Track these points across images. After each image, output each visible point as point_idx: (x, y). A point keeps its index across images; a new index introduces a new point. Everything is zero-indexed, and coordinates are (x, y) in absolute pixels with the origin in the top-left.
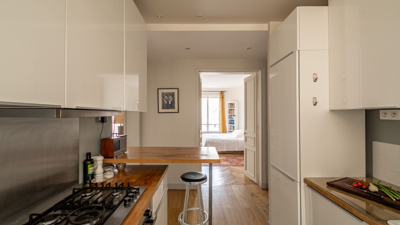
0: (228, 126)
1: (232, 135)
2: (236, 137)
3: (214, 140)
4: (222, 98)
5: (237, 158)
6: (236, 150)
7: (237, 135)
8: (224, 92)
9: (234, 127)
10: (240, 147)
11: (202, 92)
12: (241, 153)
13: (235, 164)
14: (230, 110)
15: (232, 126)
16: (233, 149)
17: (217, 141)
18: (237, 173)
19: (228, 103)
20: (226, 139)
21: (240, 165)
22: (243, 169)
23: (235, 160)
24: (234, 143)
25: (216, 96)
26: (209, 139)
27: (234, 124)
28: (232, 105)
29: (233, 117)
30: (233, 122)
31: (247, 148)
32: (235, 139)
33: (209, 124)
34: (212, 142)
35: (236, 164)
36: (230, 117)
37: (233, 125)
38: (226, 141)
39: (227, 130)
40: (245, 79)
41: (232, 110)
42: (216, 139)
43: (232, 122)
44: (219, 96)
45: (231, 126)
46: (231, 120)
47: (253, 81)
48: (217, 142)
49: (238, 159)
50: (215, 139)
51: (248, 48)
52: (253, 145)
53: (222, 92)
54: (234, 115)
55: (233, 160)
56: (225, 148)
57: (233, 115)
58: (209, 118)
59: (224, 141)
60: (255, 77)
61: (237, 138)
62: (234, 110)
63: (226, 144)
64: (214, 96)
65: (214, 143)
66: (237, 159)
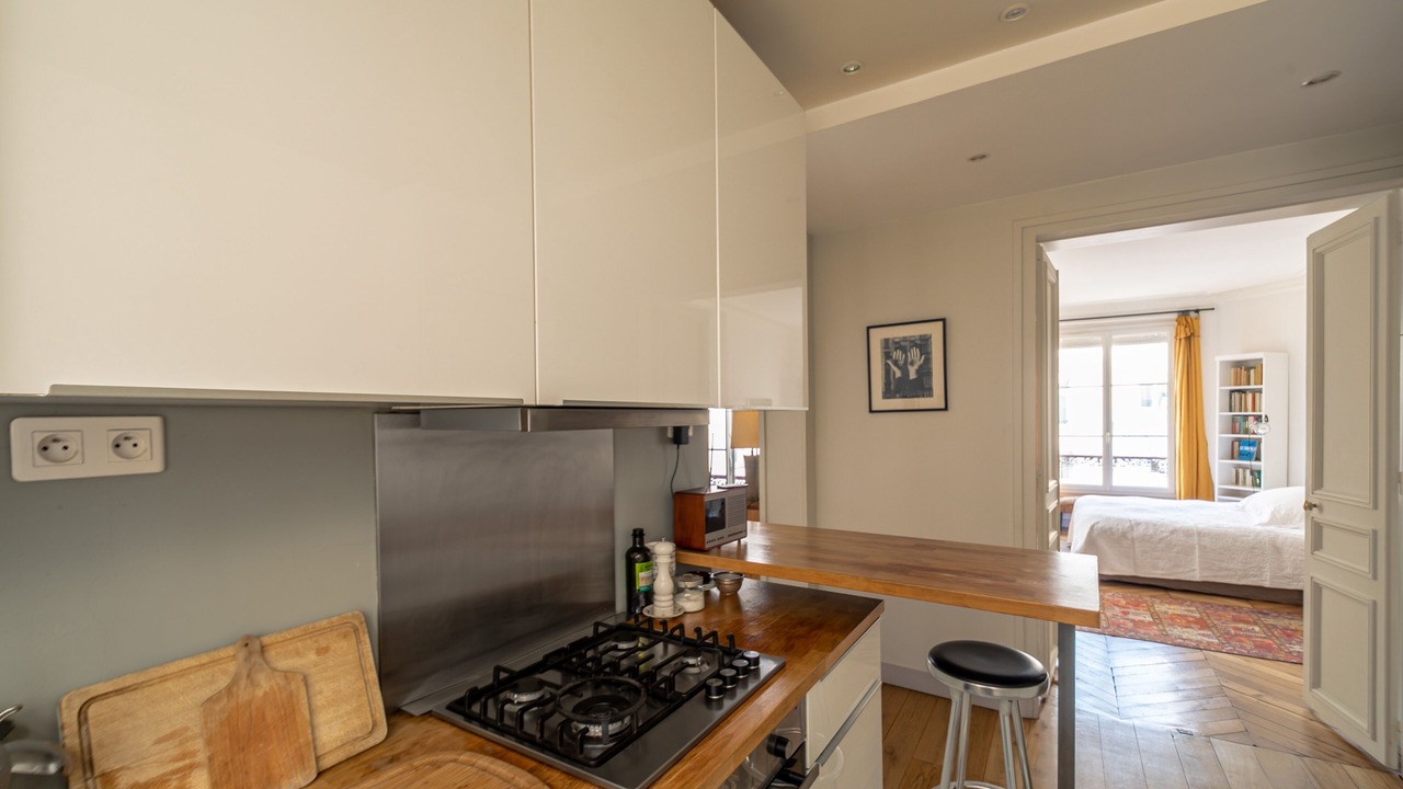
0: (1219, 467)
1: (1243, 508)
2: (1266, 518)
3: (1132, 528)
4: (1188, 338)
5: (1271, 621)
6: (1267, 584)
7: (1273, 514)
8: (1197, 311)
9: (1256, 474)
10: (1289, 571)
11: (1061, 324)
12: (1290, 600)
13: (1249, 645)
14: (1232, 391)
15: (1245, 468)
16: (1245, 577)
17: (1151, 531)
18: (1257, 692)
19: (1223, 363)
20: (1201, 526)
21: (1282, 656)
22: (1300, 681)
23: (1257, 629)
24: (1252, 548)
25: (1149, 334)
26: (1108, 519)
27: (1258, 459)
28: (1248, 369)
29: (1251, 424)
30: (1253, 449)
31: (1321, 578)
32: (1260, 528)
33: (1114, 454)
34: (1124, 535)
35: (1256, 646)
36: (1235, 425)
37: (1254, 463)
38: (1200, 534)
39: (1217, 487)
40: (1310, 239)
41: (1250, 396)
42: (1147, 524)
43: (1245, 449)
44: (1168, 332)
45: (1239, 466)
46: (1239, 440)
47: (1366, 242)
48: (1151, 537)
49: (1275, 627)
50: (1138, 524)
51: (1310, 79)
52: (1365, 568)
53: (1185, 313)
54: (1258, 418)
55: (1240, 625)
56: (1197, 567)
57: (1251, 419)
58: (1115, 430)
59: (1188, 533)
60: (1377, 220)
61: (1272, 528)
62: (1260, 391)
63: (1203, 548)
64: (1142, 335)
65: (1133, 540)
66: (1266, 625)
